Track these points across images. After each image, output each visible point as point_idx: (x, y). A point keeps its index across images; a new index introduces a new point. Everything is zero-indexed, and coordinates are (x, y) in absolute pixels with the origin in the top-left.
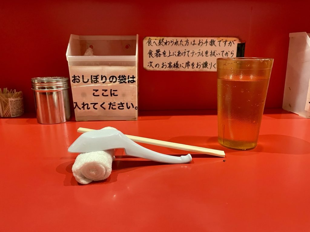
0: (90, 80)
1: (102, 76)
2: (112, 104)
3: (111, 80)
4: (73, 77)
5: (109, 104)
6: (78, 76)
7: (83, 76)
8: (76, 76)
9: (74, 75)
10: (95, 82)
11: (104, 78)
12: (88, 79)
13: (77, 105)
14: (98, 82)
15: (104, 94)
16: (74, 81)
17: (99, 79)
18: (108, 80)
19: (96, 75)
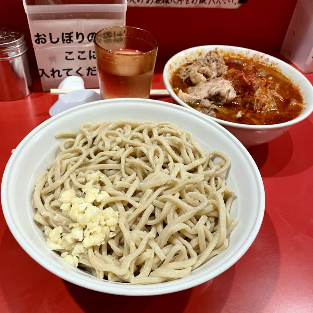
0: (61, 40)
1: (77, 33)
2: (91, 69)
3: (90, 39)
4: (35, 36)
5: (87, 69)
6: (44, 35)
7: (50, 34)
8: (40, 34)
9: (38, 34)
10: (68, 41)
11: (80, 36)
12: (58, 39)
13: (43, 72)
14: (72, 42)
15: (81, 57)
16: (38, 41)
17: (74, 38)
18: (86, 39)
19: (69, 33)
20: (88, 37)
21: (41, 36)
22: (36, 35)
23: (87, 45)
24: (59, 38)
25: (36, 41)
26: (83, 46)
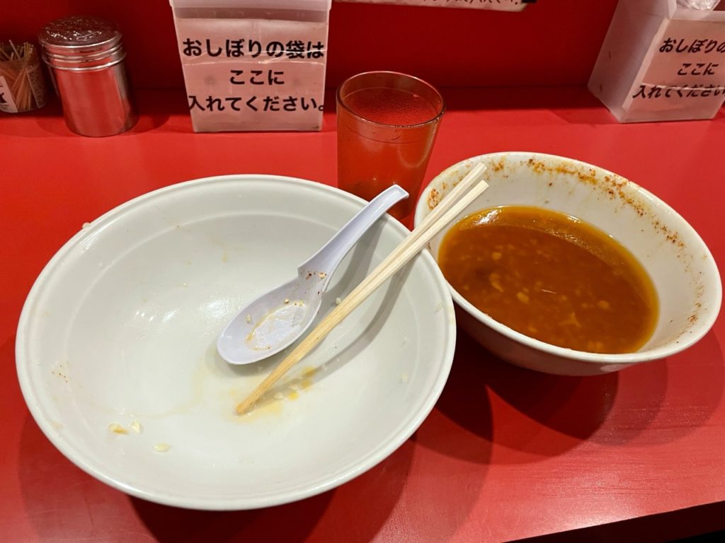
0: (224, 51)
1: (250, 41)
2: (271, 100)
3: (271, 51)
4: (184, 43)
5: (264, 100)
6: (197, 42)
7: (208, 41)
8: (191, 41)
9: (188, 40)
10: (236, 54)
11: (256, 46)
12: (220, 49)
13: (195, 101)
14: (241, 56)
15: (255, 80)
16: (188, 51)
17: (245, 49)
18: (264, 52)
19: (238, 40)
20: (268, 49)
21: (193, 43)
22: (186, 41)
23: (266, 62)
24: (221, 47)
25: (185, 51)
26: (260, 62)
